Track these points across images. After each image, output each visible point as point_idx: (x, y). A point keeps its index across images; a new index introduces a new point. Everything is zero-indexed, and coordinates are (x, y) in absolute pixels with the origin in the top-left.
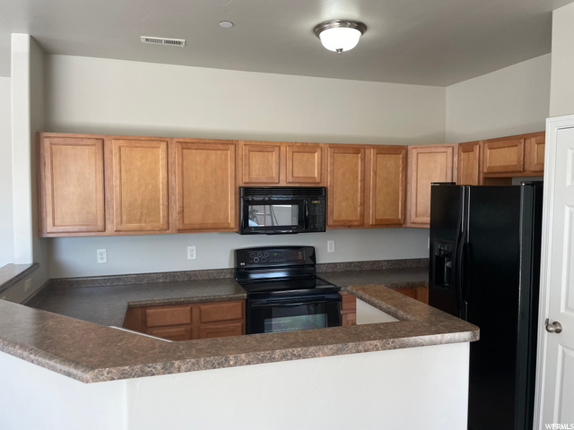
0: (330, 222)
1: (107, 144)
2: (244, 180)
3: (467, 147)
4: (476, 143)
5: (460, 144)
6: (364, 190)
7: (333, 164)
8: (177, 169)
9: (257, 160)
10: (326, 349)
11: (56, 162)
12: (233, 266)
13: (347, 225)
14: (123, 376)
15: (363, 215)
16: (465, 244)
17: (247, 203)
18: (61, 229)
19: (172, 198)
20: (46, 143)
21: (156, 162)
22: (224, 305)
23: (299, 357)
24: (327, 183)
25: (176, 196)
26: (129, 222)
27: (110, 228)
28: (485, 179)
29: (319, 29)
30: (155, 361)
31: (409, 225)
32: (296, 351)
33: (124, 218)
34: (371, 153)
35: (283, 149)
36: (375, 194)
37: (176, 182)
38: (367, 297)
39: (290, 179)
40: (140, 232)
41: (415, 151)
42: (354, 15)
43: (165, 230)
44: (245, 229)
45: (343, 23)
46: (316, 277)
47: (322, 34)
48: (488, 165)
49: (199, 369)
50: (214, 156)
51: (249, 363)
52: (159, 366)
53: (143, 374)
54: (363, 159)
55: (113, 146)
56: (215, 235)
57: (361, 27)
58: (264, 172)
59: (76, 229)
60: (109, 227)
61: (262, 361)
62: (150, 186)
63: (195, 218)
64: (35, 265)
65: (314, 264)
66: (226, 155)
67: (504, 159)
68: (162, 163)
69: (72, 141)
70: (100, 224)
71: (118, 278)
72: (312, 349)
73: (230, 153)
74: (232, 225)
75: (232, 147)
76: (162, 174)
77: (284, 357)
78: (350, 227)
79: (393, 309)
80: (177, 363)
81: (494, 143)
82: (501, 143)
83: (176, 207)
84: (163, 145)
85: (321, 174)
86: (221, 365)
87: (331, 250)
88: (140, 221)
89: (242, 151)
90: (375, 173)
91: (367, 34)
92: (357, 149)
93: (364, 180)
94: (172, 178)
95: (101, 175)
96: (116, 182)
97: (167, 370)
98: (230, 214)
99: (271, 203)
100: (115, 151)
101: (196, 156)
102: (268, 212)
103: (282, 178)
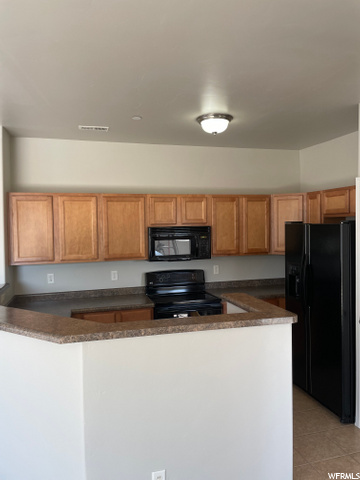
0: (214, 251)
1: (55, 199)
2: (151, 223)
3: (312, 195)
4: (318, 192)
5: (308, 194)
6: (238, 228)
7: (215, 210)
8: (104, 216)
9: (160, 207)
10: (199, 326)
11: (20, 213)
12: (144, 285)
13: (227, 254)
14: (81, 340)
15: (238, 247)
16: (308, 265)
17: (154, 239)
18: (23, 260)
19: (101, 236)
20: (14, 200)
21: (89, 211)
22: (139, 312)
23: (182, 331)
24: (212, 223)
25: (103, 236)
26: (70, 253)
27: (58, 258)
28: (326, 218)
29: (201, 119)
30: (98, 332)
31: (273, 253)
32: (181, 327)
33: (67, 251)
34: (243, 201)
35: (179, 199)
36: (247, 231)
37: (103, 225)
38: (232, 300)
39: (184, 221)
40: (78, 261)
41: (276, 199)
42: (224, 110)
43: (95, 259)
44: (152, 258)
45: (217, 115)
46: (205, 293)
47: (202, 123)
48: (326, 208)
49: (124, 337)
50: (129, 206)
51: (153, 334)
52: (101, 335)
53: (92, 339)
54: (238, 206)
55: (59, 200)
56: (130, 262)
57: (228, 117)
58: (165, 216)
59: (34, 259)
60: (56, 257)
61: (160, 333)
62: (85, 228)
63: (117, 250)
64: (7, 284)
65: (204, 283)
66: (138, 205)
67: (336, 204)
68: (93, 211)
69: (31, 198)
70: (50, 255)
71: (62, 294)
72: (191, 326)
73: (141, 204)
74: (143, 255)
75: (142, 199)
76: (93, 219)
77: (174, 331)
78: (229, 255)
79: (247, 306)
80: (111, 333)
81: (330, 192)
83: (103, 242)
84: (94, 199)
85: (207, 217)
86: (137, 335)
87: (216, 272)
88: (78, 253)
89: (150, 201)
90: (247, 216)
91: (233, 121)
92: (233, 198)
93: (238, 220)
94: (100, 221)
95: (51, 221)
96: (61, 226)
97: (106, 337)
98: (142, 247)
99: (174, 238)
100: (60, 203)
101: (117, 207)
102: (171, 245)
103: (179, 220)
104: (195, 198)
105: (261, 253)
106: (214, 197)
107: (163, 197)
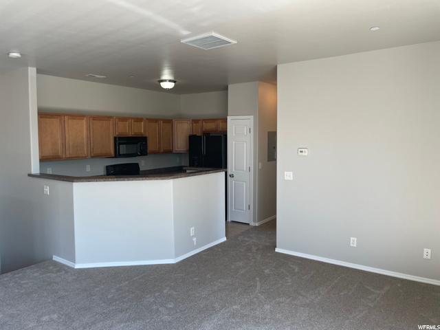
0: (148, 151)
2: (116, 134)
3: (195, 121)
4: (199, 120)
5: (193, 120)
6: (159, 138)
7: (148, 127)
8: (91, 129)
9: (121, 125)
15: (159, 149)
17: (119, 144)
18: (44, 158)
19: (89, 142)
21: (83, 126)
24: (147, 135)
25: (91, 142)
26: (72, 153)
27: (65, 156)
28: (204, 133)
29: (161, 81)
31: (174, 152)
33: (70, 152)
34: (161, 122)
35: (130, 120)
36: (163, 140)
37: (90, 135)
39: (133, 133)
40: (76, 158)
41: (176, 122)
42: (173, 78)
44: (117, 155)
45: (170, 81)
47: (161, 83)
48: (204, 128)
50: (105, 123)
54: (159, 125)
55: (65, 118)
57: (175, 82)
58: (124, 130)
59: (51, 157)
60: (63, 156)
62: (80, 137)
63: (98, 150)
66: (110, 123)
67: (209, 126)
69: (49, 116)
70: (60, 154)
74: (112, 154)
75: (112, 119)
76: (85, 131)
81: (207, 120)
82: (209, 121)
83: (91, 146)
84: (85, 118)
85: (144, 131)
88: (77, 153)
89: (116, 121)
90: (163, 131)
91: (177, 84)
92: (156, 120)
93: (159, 133)
94: (89, 132)
95: (61, 132)
96: (67, 135)
100: (66, 120)
101: (98, 124)
103: (130, 133)
104: (138, 120)
105: (169, 152)
106: (147, 119)
107: (123, 119)
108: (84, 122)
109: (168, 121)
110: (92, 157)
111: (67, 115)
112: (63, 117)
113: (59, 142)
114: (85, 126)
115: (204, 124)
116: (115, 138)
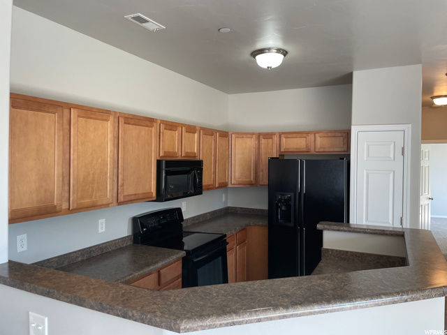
2: (161, 155)
4: (274, 134)
7: (203, 143)
8: (121, 143)
9: (168, 136)
12: (130, 233)
13: (208, 188)
15: (214, 181)
19: (115, 171)
21: (106, 135)
24: (200, 157)
25: (119, 171)
31: (230, 186)
33: (79, 195)
34: (217, 136)
35: (180, 128)
36: (218, 165)
37: (119, 156)
39: (184, 154)
43: (109, 204)
48: (284, 147)
54: (215, 140)
55: (72, 114)
60: (63, 205)
62: (100, 160)
63: (131, 190)
66: (151, 131)
67: (296, 144)
73: (154, 130)
74: (154, 194)
75: (155, 124)
82: (294, 135)
83: (118, 179)
84: (112, 119)
85: (197, 150)
87: (184, 209)
89: (161, 128)
92: (212, 132)
93: (214, 154)
94: (115, 151)
96: (73, 155)
98: (153, 185)
100: (73, 119)
103: (180, 153)
104: (191, 129)
105: (223, 186)
107: (171, 126)
108: (109, 125)
109: (224, 134)
110: (119, 203)
111: (77, 107)
112: (66, 111)
113: (57, 171)
114: (110, 136)
115: (284, 140)
116: (159, 163)
